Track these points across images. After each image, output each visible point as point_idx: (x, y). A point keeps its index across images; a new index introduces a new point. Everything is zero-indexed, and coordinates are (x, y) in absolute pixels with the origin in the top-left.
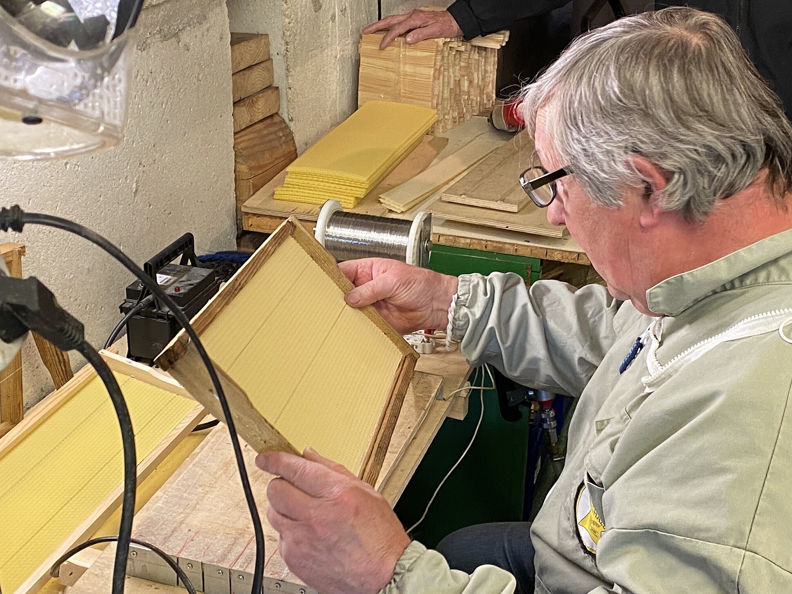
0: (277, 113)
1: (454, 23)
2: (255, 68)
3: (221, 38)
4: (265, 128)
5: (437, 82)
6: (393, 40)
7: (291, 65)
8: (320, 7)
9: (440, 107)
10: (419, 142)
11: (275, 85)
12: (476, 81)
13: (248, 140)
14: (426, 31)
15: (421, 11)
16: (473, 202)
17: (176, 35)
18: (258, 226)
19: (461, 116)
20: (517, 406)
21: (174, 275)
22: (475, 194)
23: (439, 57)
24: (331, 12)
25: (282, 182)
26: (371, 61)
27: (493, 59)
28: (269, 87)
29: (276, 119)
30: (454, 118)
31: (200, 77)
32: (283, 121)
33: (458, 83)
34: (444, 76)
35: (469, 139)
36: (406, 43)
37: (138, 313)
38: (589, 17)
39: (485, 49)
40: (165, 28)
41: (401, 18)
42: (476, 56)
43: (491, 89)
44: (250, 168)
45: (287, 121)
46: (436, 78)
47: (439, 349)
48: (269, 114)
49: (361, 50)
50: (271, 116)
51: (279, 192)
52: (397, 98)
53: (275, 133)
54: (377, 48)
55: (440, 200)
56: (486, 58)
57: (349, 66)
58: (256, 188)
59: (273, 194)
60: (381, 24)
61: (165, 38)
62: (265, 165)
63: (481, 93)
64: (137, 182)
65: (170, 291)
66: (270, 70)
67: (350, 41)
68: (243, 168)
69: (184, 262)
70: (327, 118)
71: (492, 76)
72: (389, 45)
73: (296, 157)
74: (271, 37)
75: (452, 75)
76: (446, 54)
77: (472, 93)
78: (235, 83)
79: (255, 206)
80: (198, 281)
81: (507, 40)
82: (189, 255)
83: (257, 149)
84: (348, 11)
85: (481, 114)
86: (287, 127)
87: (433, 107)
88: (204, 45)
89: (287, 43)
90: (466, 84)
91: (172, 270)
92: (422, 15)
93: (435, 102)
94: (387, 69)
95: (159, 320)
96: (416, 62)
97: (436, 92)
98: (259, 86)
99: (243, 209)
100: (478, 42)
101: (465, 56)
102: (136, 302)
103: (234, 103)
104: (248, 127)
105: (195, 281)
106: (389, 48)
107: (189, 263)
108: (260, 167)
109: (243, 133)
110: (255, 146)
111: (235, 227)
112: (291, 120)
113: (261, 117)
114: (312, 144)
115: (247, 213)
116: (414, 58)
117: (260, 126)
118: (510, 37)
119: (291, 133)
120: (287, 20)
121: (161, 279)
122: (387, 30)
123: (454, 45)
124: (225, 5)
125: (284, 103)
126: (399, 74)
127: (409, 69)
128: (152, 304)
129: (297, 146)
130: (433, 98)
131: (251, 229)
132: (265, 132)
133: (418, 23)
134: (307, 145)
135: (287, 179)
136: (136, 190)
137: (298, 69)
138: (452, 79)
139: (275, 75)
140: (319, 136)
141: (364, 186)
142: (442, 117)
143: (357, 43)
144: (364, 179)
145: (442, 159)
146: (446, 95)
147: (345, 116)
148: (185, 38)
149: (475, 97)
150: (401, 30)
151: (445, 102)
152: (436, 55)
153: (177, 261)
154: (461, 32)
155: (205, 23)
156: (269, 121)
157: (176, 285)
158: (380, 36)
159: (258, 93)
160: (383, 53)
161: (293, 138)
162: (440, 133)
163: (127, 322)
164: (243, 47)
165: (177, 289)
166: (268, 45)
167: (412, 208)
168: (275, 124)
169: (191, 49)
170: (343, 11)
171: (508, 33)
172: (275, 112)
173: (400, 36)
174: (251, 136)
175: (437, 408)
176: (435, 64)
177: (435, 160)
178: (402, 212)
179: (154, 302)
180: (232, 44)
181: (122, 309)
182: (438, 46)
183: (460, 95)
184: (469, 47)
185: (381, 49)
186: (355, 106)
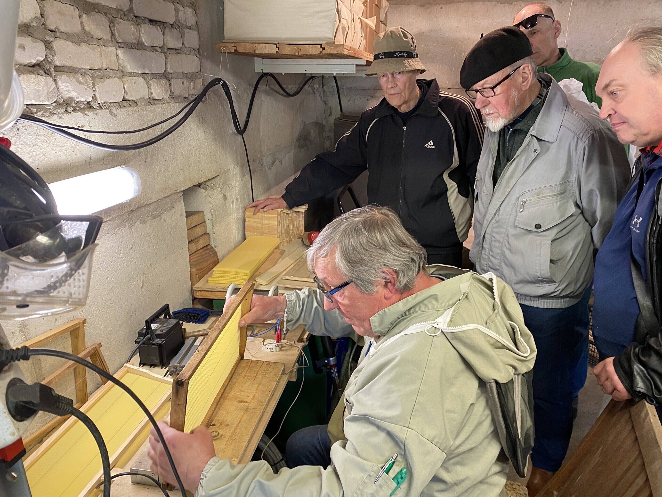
0: (209, 244)
1: (285, 202)
2: (199, 226)
3: (181, 215)
4: (204, 251)
5: (279, 227)
6: (259, 210)
7: (214, 223)
8: (227, 198)
9: (281, 237)
10: (273, 252)
11: (207, 233)
12: (295, 225)
13: (196, 257)
14: (272, 206)
15: (270, 198)
16: (296, 279)
17: (159, 216)
18: (201, 295)
19: (290, 240)
20: (320, 367)
21: (160, 324)
22: (296, 275)
23: (279, 217)
24: (232, 200)
25: (211, 276)
26: (250, 219)
27: (302, 216)
28: (205, 234)
29: (209, 247)
30: (287, 241)
31: (172, 233)
32: (212, 248)
33: (288, 226)
34: (282, 224)
35: (294, 250)
36: (264, 212)
37: (143, 344)
38: (340, 197)
39: (298, 212)
40: (154, 213)
41: (262, 201)
42: (295, 215)
43: (302, 228)
44: (197, 270)
45: (214, 247)
46: (278, 225)
47: (283, 349)
48: (205, 245)
49: (246, 215)
50: (206, 246)
51: (210, 280)
52: (262, 234)
53: (208, 253)
54: (252, 214)
55: (282, 278)
56: (299, 215)
57: (241, 222)
58: (200, 278)
59: (208, 281)
60: (254, 204)
61: (154, 217)
62: (204, 268)
63: (298, 230)
64: (143, 282)
65: (158, 332)
66: (205, 227)
67: (240, 211)
68: (194, 270)
69: (165, 317)
70: (232, 244)
71: (302, 223)
72: (257, 213)
73: (219, 262)
74: (205, 213)
75: (285, 223)
76: (282, 215)
77: (294, 230)
78: (188, 234)
79: (199, 287)
80: (171, 326)
81: (307, 208)
82: (167, 314)
83: (200, 261)
84: (239, 199)
85: (299, 238)
86: (214, 250)
87: (278, 237)
88: (173, 219)
89: (212, 215)
90: (291, 227)
91: (160, 321)
92: (271, 200)
93: (279, 235)
94: (257, 223)
95: (153, 346)
96: (269, 219)
97: (279, 231)
98: (200, 234)
99: (194, 289)
100: (295, 209)
101: (290, 215)
102: (142, 338)
103: (189, 242)
104: (195, 252)
105: (170, 326)
106: (258, 214)
107: (168, 317)
108: (202, 269)
109: (193, 255)
110: (199, 259)
111: (191, 297)
112: (216, 247)
113: (202, 247)
114: (226, 256)
115: (196, 290)
116: (269, 217)
117: (201, 251)
118: (308, 207)
119: (216, 252)
120: (212, 205)
121: (153, 326)
122: (256, 206)
123: (285, 211)
124: (182, 201)
125: (212, 240)
126: (262, 224)
127: (266, 222)
128: (150, 339)
129: (219, 257)
130: (277, 233)
131: (198, 297)
132: (204, 253)
133: (269, 203)
134: (223, 257)
135: (214, 274)
136: (142, 286)
137: (218, 225)
138: (285, 225)
139: (207, 228)
140: (229, 253)
141: (248, 275)
142: (282, 241)
143: (244, 212)
144: (248, 272)
145: (283, 259)
146: (283, 231)
147: (240, 243)
148: (164, 217)
149: (296, 232)
150: (262, 206)
151: (283, 235)
152: (278, 216)
153: (162, 317)
154: (287, 206)
155: (173, 209)
156: (205, 248)
157: (161, 329)
158: (253, 209)
159: (200, 237)
160: (256, 216)
161: (217, 255)
162: (281, 248)
163: (139, 348)
164: (191, 218)
165: (162, 331)
166: (203, 216)
167: (270, 283)
168: (208, 249)
169: (167, 221)
170: (237, 199)
171: (307, 205)
172: (208, 244)
173: (262, 208)
174: (197, 255)
175: (282, 379)
176: (278, 220)
177: (280, 260)
178: (266, 285)
179: (150, 338)
180: (187, 217)
181: (136, 342)
182: (278, 212)
183: (289, 231)
184: (292, 212)
185: (254, 214)
186: (245, 239)
